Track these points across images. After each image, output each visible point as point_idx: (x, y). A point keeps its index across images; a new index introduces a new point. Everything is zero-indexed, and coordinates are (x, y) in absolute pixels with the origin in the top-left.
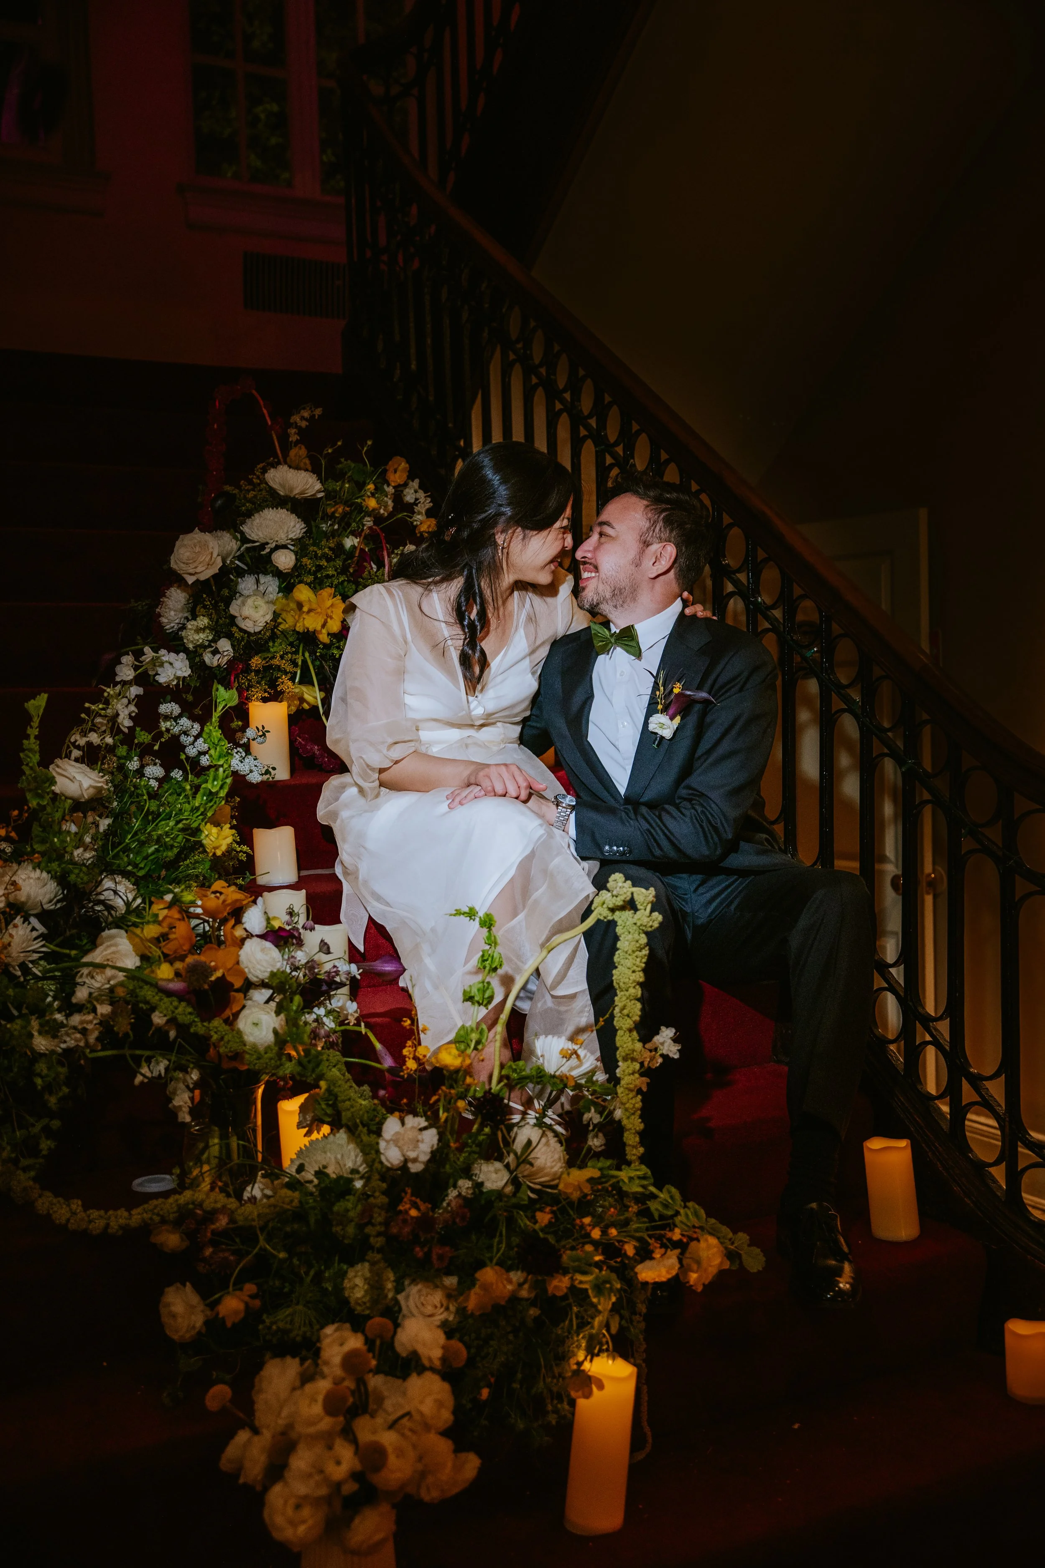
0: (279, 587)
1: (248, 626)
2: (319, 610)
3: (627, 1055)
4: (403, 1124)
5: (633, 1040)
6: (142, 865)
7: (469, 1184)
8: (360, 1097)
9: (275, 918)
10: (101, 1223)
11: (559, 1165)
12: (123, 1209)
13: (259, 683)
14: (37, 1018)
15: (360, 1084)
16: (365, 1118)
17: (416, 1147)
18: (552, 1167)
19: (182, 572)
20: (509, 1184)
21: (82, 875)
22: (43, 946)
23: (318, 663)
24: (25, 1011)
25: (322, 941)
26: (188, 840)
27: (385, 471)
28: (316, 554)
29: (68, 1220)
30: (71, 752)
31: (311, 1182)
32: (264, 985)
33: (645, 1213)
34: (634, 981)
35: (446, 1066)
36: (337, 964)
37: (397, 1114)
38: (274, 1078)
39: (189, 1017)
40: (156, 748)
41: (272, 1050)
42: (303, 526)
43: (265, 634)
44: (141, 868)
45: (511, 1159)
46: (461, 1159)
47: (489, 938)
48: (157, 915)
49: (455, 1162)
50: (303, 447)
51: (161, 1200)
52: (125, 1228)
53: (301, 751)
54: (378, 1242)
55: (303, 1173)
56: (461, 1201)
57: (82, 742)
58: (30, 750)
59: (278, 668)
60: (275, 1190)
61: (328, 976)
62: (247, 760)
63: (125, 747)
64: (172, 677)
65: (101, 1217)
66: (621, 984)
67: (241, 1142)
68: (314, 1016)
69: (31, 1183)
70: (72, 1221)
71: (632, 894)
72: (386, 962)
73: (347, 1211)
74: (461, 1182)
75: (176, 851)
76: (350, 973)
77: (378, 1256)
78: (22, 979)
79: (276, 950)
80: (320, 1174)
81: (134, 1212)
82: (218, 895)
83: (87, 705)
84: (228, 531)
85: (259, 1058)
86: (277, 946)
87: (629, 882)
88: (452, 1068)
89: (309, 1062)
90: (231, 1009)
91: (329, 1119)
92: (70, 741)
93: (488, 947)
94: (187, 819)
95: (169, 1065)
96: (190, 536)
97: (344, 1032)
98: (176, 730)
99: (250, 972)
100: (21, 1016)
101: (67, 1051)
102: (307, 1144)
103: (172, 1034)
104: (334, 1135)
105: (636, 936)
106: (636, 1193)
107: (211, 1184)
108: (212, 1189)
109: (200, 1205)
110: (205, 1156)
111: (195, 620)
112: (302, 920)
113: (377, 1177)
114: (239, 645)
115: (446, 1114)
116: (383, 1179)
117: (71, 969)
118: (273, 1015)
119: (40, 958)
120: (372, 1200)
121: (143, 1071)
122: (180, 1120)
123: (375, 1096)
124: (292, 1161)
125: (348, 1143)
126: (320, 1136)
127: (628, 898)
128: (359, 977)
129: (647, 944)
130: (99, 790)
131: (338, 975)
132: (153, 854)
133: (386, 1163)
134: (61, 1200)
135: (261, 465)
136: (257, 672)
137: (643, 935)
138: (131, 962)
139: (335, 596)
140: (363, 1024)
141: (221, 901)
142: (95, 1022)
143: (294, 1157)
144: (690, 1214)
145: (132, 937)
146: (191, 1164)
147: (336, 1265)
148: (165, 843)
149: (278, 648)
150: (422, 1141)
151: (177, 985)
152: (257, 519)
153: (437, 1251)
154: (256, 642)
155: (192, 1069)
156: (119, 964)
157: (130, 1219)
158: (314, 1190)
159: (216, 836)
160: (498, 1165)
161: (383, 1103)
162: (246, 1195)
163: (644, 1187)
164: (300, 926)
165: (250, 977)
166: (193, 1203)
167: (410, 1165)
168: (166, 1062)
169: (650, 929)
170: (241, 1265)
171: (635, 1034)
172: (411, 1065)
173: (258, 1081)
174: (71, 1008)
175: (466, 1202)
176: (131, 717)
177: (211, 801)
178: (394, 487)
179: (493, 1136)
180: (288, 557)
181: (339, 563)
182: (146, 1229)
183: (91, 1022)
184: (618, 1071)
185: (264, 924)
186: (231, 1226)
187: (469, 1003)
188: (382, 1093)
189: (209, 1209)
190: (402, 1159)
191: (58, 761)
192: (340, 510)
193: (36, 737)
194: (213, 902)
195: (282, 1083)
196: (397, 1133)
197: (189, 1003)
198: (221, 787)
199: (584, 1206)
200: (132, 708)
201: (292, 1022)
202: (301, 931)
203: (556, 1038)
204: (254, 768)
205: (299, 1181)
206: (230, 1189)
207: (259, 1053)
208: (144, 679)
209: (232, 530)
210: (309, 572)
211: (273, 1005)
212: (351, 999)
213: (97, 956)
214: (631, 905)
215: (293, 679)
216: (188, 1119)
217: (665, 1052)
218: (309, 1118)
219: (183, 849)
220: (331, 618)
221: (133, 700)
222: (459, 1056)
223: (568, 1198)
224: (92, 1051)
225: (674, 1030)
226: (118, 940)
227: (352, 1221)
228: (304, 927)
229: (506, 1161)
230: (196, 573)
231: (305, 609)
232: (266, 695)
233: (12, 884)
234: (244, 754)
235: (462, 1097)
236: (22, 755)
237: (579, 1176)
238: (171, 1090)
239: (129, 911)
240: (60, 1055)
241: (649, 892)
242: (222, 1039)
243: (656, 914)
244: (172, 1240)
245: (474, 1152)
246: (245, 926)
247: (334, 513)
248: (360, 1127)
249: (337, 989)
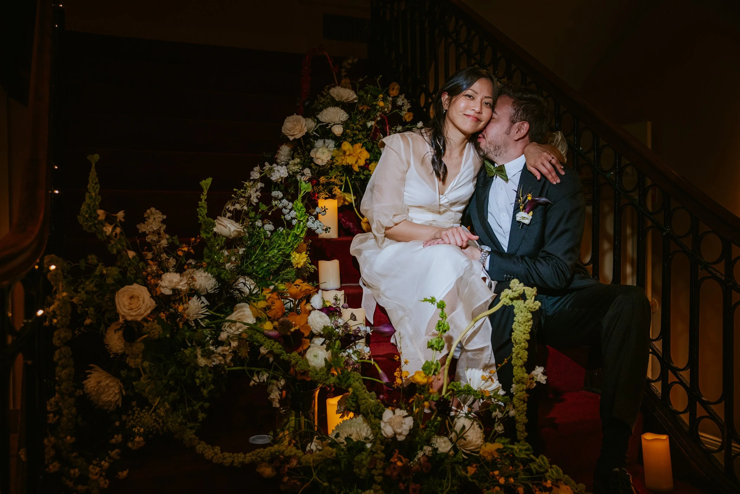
0: (335, 145)
1: (319, 162)
2: (354, 154)
3: (519, 380)
4: (394, 413)
5: (523, 372)
6: (260, 272)
7: (430, 449)
8: (371, 398)
9: (327, 301)
10: (229, 460)
11: (480, 440)
12: (242, 453)
13: (323, 190)
14: (201, 348)
15: (370, 391)
16: (373, 409)
17: (401, 426)
18: (476, 441)
19: (287, 134)
20: (452, 450)
21: (228, 274)
22: (207, 311)
23: (353, 182)
24: (194, 344)
25: (352, 314)
26: (284, 260)
27: (388, 90)
28: (353, 128)
29: (213, 457)
30: (226, 214)
31: (343, 443)
32: (321, 336)
33: (529, 471)
34: (525, 339)
35: (418, 383)
36: (359, 327)
37: (390, 408)
38: (325, 386)
39: (280, 350)
40: (270, 214)
41: (323, 370)
42: (347, 115)
43: (327, 166)
44: (260, 274)
45: (453, 435)
46: (425, 435)
47: (442, 314)
48: (265, 296)
49: (422, 436)
50: (348, 78)
51: (262, 449)
52: (242, 463)
53: (343, 225)
54: (379, 479)
55: (339, 438)
56: (426, 459)
57: (232, 208)
58: (202, 207)
59: (334, 184)
60: (323, 447)
61: (355, 332)
62: (316, 222)
63: (254, 213)
64: (278, 177)
65: (231, 457)
66: (517, 340)
67: (306, 420)
68: (347, 353)
69: (194, 436)
70: (215, 458)
71: (524, 290)
72: (385, 327)
73: (362, 460)
74: (425, 448)
75: (278, 266)
76: (366, 331)
77: (379, 487)
78: (195, 328)
79: (328, 317)
80: (348, 439)
81: (247, 455)
82: (298, 286)
83: (235, 190)
84: (311, 118)
85: (316, 374)
86: (328, 315)
87: (522, 284)
88: (421, 384)
89: (343, 377)
90: (303, 348)
91: (353, 409)
92: (226, 208)
93: (441, 319)
94: (284, 249)
95: (269, 376)
96: (291, 117)
97: (362, 363)
98: (280, 206)
99: (313, 328)
100: (192, 346)
101: (216, 366)
102: (341, 422)
103: (271, 359)
104: (356, 418)
105: (526, 314)
106: (523, 458)
107: (289, 441)
108: (289, 444)
109: (282, 453)
110: (287, 426)
111: (294, 160)
112: (342, 303)
113: (379, 442)
114: (315, 172)
115: (418, 409)
116: (382, 444)
117: (220, 323)
118: (325, 351)
119: (205, 318)
120: (376, 455)
121: (254, 379)
122: (274, 406)
123: (378, 398)
124: (333, 431)
125: (363, 423)
126: (348, 418)
127: (522, 293)
128: (371, 334)
129: (532, 318)
130: (239, 232)
131: (360, 332)
132: (266, 267)
133: (384, 435)
134: (210, 446)
135: (328, 86)
136: (323, 185)
137: (530, 314)
138: (251, 320)
139: (362, 147)
140: (372, 359)
141: (299, 290)
142: (230, 351)
143: (334, 429)
144: (554, 471)
145: (252, 307)
146: (279, 430)
147: (355, 490)
148: (272, 261)
149: (333, 174)
150: (405, 423)
151: (274, 333)
152: (325, 112)
153: (412, 486)
154: (322, 170)
155: (281, 379)
156: (244, 321)
157: (245, 459)
158: (344, 448)
159: (298, 258)
160: (446, 439)
161: (383, 401)
162: (308, 448)
163: (527, 455)
164: (340, 306)
165: (313, 330)
166: (279, 452)
167: (397, 436)
168: (267, 374)
169: (534, 310)
170: (304, 487)
171: (524, 369)
172: (399, 381)
173: (316, 387)
174: (218, 343)
175: (429, 459)
176: (257, 198)
177: (296, 240)
178: (392, 97)
179: (443, 423)
180: (340, 129)
181: (364, 133)
182: (253, 465)
183: (228, 351)
184: (511, 389)
185: (322, 303)
186: (298, 466)
187: (430, 349)
188: (382, 396)
189: (287, 455)
190: (393, 433)
191: (219, 217)
192: (366, 108)
193: (205, 200)
194: (294, 290)
195: (329, 389)
196: (391, 418)
197: (280, 343)
198: (302, 232)
199: (493, 464)
200: (258, 193)
201: (335, 355)
202: (341, 308)
203: (477, 370)
204: (319, 226)
205: (336, 442)
206: (299, 445)
207: (317, 372)
208: (265, 179)
209: (312, 117)
210: (350, 137)
211: (325, 346)
212: (366, 345)
213: (233, 317)
214: (523, 297)
215: (340, 189)
216: (278, 405)
217: (538, 380)
218: (342, 408)
219: (281, 265)
220: (360, 158)
221: (259, 189)
222: (425, 377)
223: (485, 459)
224: (228, 367)
225: (543, 368)
226: (245, 309)
227: (365, 466)
228: (343, 307)
229: (450, 437)
230: (294, 135)
231: (347, 153)
232: (327, 196)
233: (192, 278)
234: (314, 219)
235: (427, 399)
236: (198, 210)
237: (491, 447)
238: (270, 389)
239: (251, 294)
240: (211, 368)
241: (533, 289)
242: (297, 363)
243: (537, 302)
244: (267, 471)
245: (433, 431)
246: (311, 304)
247: (362, 110)
248: (370, 415)
249: (359, 339)
